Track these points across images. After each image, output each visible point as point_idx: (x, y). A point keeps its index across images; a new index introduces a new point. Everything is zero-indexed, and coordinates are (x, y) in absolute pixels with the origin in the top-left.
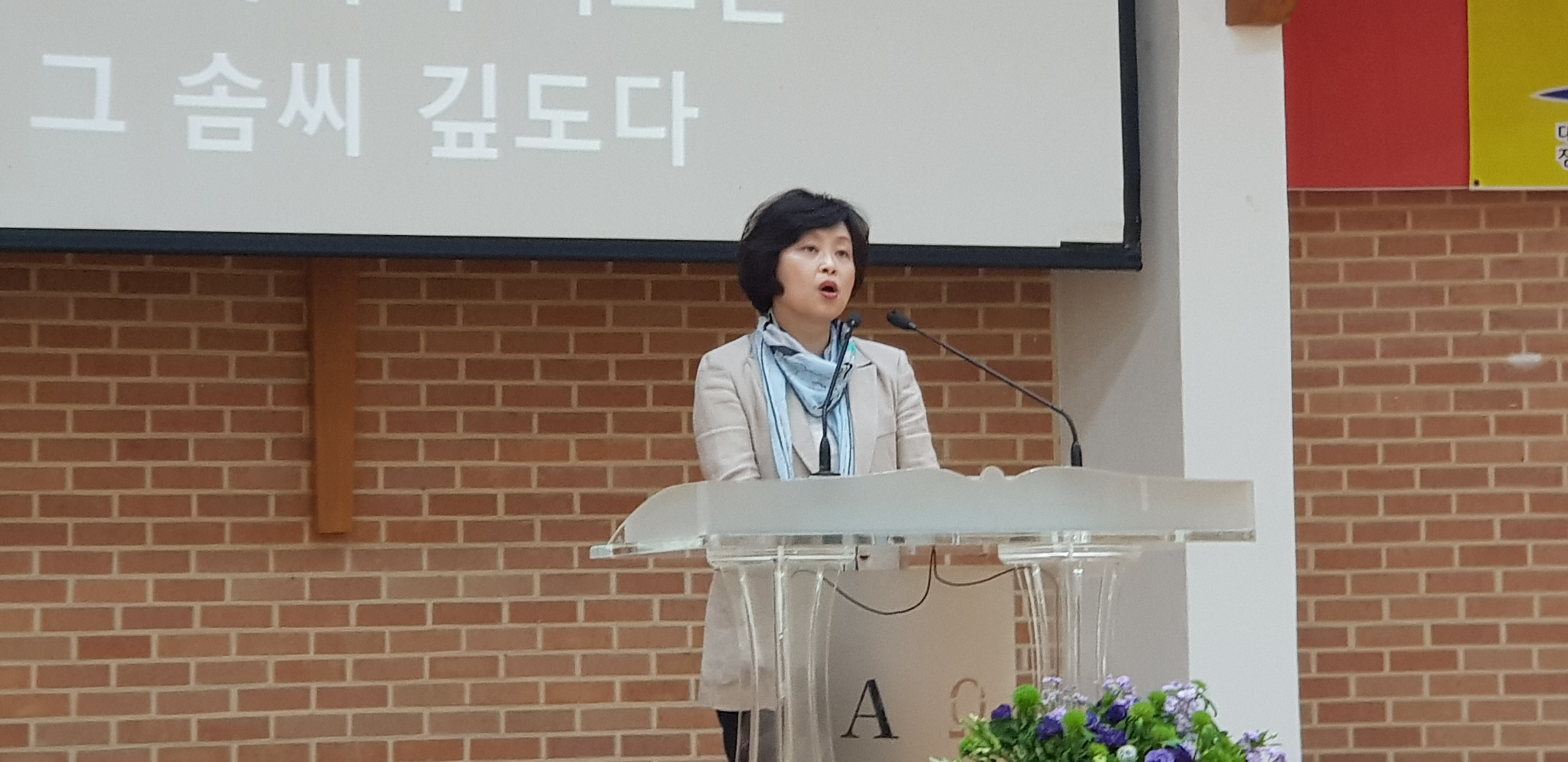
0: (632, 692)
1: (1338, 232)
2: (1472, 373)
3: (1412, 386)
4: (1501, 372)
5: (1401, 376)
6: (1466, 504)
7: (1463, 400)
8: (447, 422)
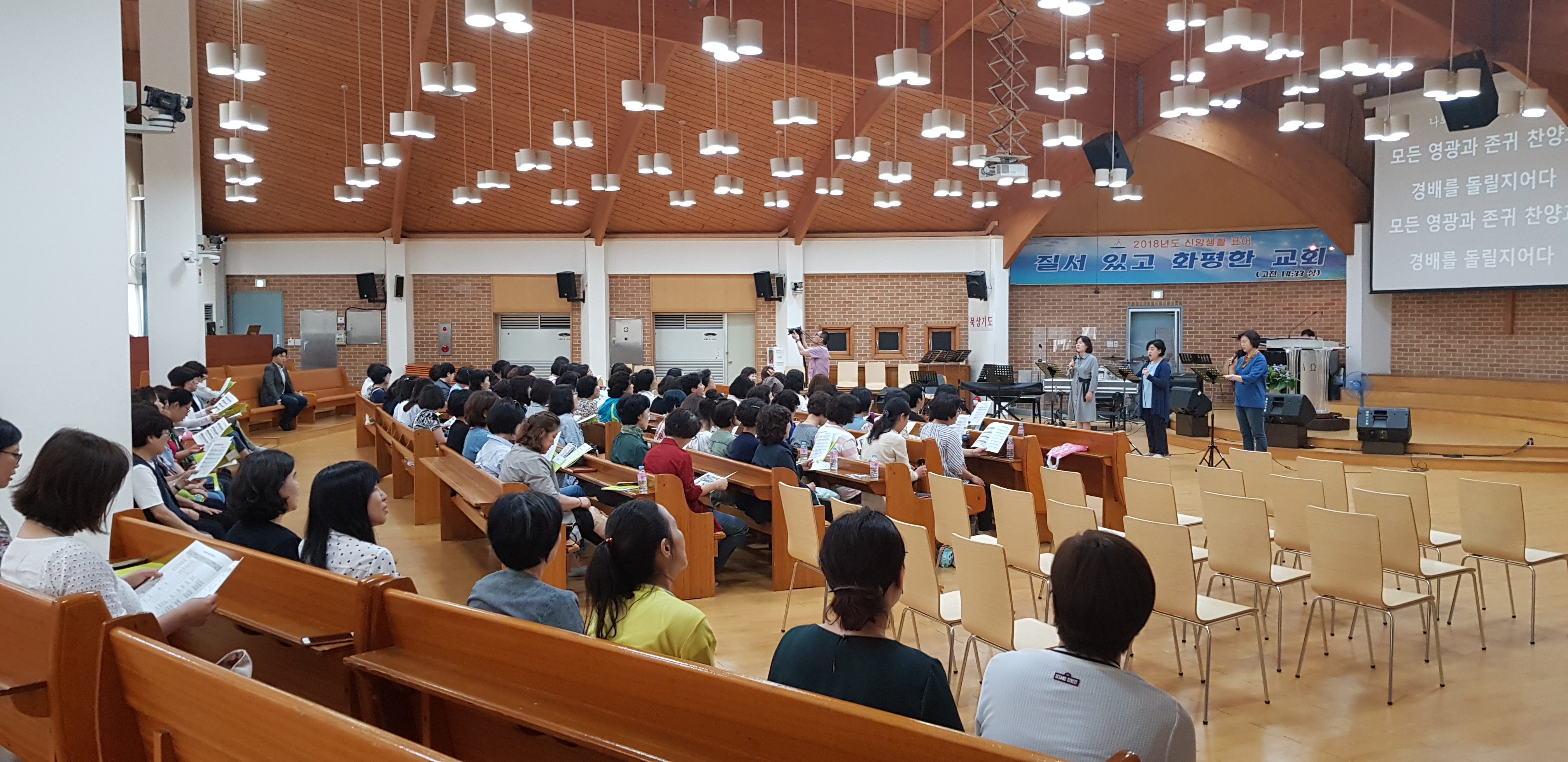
0: (1559, 363)
8: (1531, 314)
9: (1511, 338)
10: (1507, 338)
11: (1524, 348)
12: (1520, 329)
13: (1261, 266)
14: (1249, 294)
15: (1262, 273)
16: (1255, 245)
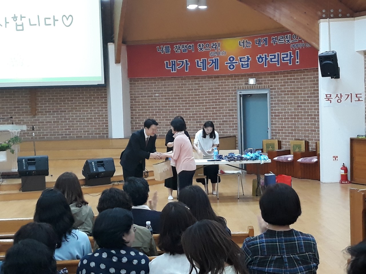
0: (65, 129)
1: (139, 82)
2: (152, 96)
3: (147, 98)
4: (155, 96)
5: (146, 97)
6: (152, 110)
7: (152, 99)
8: (46, 104)
9: (35, 117)
10: (32, 117)
11: (43, 122)
12: (40, 112)
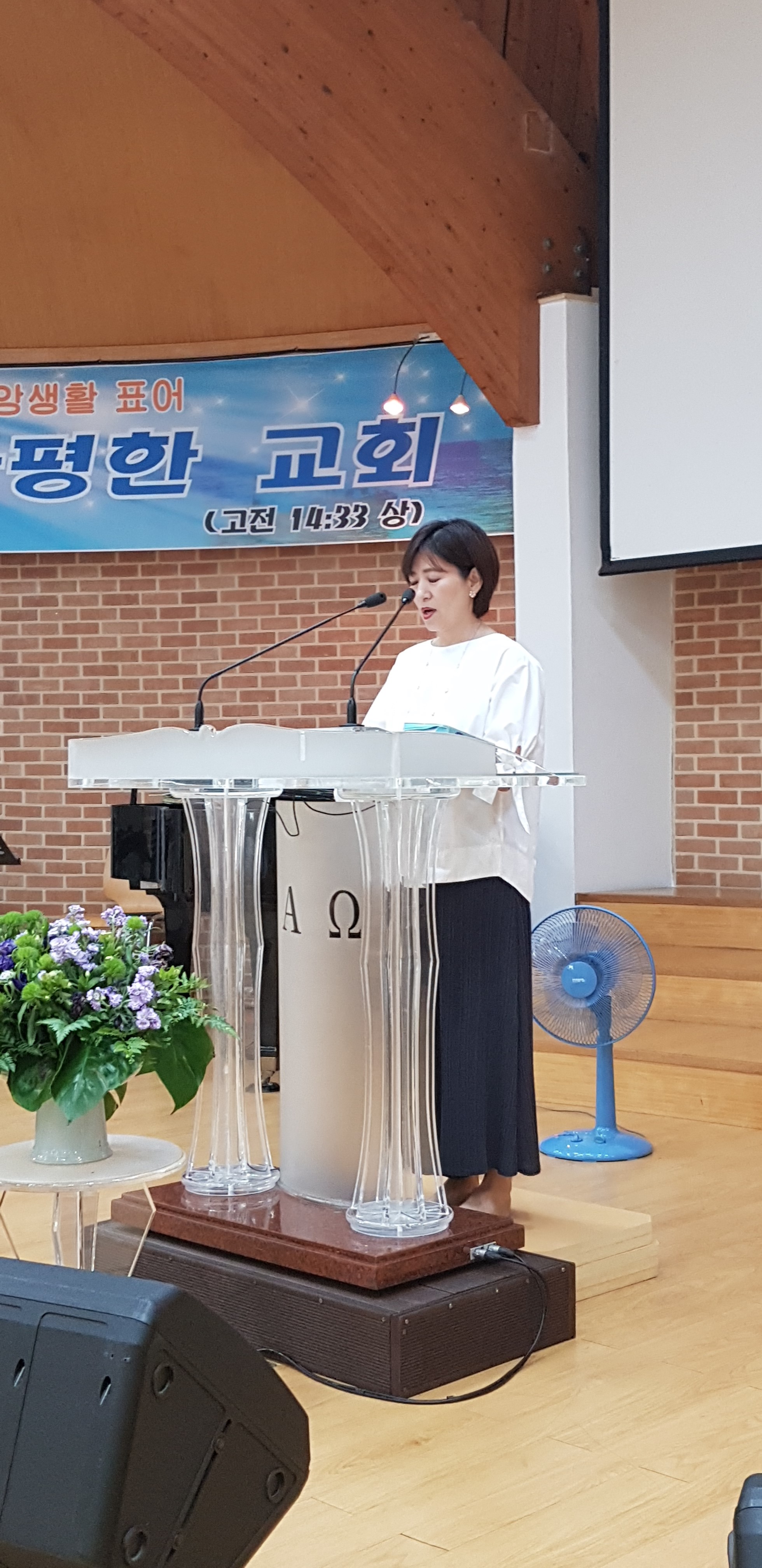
13: (219, 490)
14: (187, 598)
15: (223, 520)
16: (198, 410)
